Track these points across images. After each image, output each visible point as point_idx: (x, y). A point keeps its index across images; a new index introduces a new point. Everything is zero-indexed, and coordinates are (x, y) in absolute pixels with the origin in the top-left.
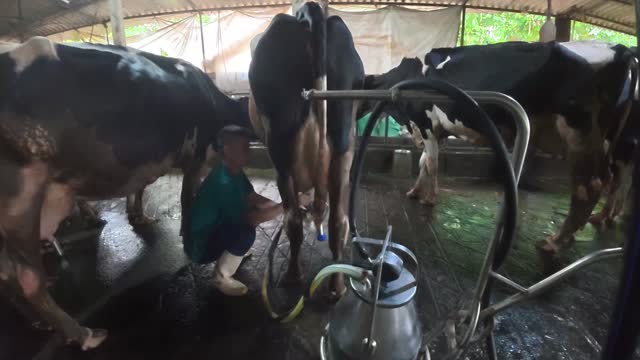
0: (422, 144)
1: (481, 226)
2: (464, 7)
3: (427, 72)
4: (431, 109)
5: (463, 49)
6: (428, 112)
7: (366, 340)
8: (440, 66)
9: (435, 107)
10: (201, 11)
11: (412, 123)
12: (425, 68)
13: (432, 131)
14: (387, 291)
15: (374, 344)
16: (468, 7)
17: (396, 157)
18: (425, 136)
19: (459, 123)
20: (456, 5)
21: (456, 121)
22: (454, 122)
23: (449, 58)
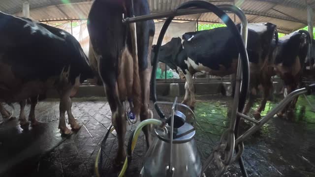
0: (184, 77)
1: (216, 114)
2: (197, 21)
3: (184, 43)
4: (187, 60)
5: (198, 32)
6: (185, 61)
7: (168, 167)
8: (189, 40)
9: (189, 58)
10: (72, 20)
11: (178, 68)
12: (183, 41)
13: (188, 70)
14: (178, 134)
15: (173, 169)
16: (200, 21)
17: (171, 87)
18: (185, 73)
19: (201, 65)
20: (194, 20)
21: (199, 64)
22: (198, 64)
23: (193, 36)
